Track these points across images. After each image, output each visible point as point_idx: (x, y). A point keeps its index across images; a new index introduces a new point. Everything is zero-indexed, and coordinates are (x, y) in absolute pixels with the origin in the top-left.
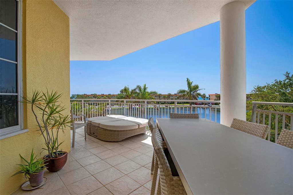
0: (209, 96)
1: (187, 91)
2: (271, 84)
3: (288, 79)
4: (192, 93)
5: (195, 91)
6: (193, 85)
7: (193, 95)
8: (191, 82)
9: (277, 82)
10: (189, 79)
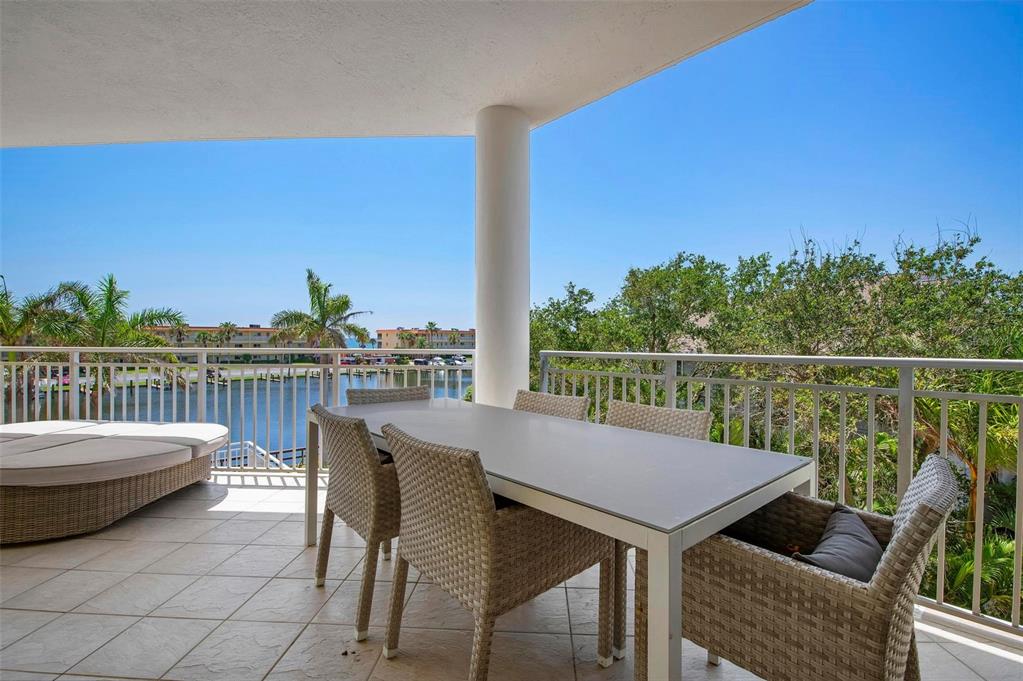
0: (380, 335)
1: (309, 317)
2: (542, 307)
3: (571, 298)
4: (328, 323)
5: (340, 319)
6: (333, 294)
7: (333, 331)
8: (324, 282)
9: (552, 305)
10: (316, 273)
